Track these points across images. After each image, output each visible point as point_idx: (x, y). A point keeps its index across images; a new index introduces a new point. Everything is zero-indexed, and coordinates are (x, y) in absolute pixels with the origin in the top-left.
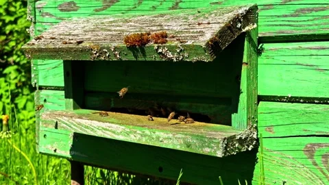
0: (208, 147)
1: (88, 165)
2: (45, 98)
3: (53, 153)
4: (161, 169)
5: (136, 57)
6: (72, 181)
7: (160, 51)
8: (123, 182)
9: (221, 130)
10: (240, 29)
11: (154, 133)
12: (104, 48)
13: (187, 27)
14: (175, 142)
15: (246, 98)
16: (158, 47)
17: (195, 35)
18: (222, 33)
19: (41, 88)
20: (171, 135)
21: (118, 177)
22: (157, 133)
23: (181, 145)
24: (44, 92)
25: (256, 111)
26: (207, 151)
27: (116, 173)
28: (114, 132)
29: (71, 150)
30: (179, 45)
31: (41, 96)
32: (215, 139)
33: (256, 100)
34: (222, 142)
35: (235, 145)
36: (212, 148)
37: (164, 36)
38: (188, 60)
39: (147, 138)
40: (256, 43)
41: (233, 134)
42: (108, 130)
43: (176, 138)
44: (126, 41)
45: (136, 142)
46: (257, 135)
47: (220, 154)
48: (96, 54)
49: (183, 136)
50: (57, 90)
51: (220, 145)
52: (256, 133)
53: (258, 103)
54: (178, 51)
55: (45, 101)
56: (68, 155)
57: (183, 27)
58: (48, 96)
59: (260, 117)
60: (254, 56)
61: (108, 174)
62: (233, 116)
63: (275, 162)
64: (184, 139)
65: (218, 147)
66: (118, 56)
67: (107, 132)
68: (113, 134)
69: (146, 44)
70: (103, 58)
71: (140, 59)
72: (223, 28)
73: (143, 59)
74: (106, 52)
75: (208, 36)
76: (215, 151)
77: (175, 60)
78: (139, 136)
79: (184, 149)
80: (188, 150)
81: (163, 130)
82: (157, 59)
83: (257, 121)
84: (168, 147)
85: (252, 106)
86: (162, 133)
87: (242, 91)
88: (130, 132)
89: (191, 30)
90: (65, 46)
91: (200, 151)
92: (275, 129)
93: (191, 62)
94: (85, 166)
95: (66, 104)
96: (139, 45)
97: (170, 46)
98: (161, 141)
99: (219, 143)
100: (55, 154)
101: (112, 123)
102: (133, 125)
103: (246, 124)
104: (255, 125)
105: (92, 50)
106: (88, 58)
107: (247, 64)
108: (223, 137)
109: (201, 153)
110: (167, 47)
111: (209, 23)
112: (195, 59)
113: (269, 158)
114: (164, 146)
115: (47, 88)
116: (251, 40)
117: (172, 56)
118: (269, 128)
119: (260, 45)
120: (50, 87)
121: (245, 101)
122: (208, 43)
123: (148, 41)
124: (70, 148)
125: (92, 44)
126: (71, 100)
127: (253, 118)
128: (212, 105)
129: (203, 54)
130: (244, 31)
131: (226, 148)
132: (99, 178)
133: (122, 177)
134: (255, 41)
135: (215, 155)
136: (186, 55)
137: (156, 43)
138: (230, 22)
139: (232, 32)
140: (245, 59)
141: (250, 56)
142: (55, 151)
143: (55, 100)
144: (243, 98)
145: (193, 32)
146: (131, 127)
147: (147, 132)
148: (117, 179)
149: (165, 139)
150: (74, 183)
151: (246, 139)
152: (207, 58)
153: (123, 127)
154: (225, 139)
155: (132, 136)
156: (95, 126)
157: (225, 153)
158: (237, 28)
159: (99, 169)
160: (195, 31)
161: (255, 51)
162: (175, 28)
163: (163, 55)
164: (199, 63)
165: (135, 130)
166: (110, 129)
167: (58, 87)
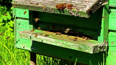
0: (87, 49)
1: (38, 54)
2: (19, 23)
3: (23, 48)
4: (70, 57)
5: (60, 13)
6: (31, 61)
7: (70, 12)
8: (54, 63)
9: (94, 43)
10: (101, 4)
11: (67, 43)
12: (48, 8)
13: (81, 2)
14: (75, 47)
15: (103, 31)
16: (69, 10)
17: (83, 7)
18: (93, 7)
19: (17, 18)
20: (74, 44)
21: (52, 60)
22: (69, 43)
23: (77, 48)
24: (18, 20)
25: (108, 35)
26: (87, 51)
27: (51, 58)
28: (51, 42)
29: (31, 48)
30: (77, 11)
31: (17, 22)
32: (90, 47)
33: (108, 31)
34: (92, 48)
35: (98, 49)
36: (89, 50)
37: (71, 6)
38: (80, 16)
39: (64, 45)
40: (108, 9)
41: (98, 45)
42: (49, 41)
43: (76, 45)
44: (57, 7)
45: (60, 46)
46: (108, 45)
47: (91, 52)
48: (44, 10)
49: (78, 45)
50: (25, 19)
51: (92, 49)
52: (107, 44)
53: (109, 32)
54: (76, 13)
55: (19, 24)
56: (30, 49)
57: (79, 2)
58: (20, 22)
59: (109, 38)
60: (107, 14)
61: (47, 58)
62: (99, 37)
63: (114, 56)
64: (78, 46)
65: (91, 49)
66: (53, 12)
67: (48, 41)
68: (51, 43)
69: (64, 8)
70: (47, 12)
71: (62, 14)
72: (94, 5)
73: (63, 14)
74: (48, 10)
75: (88, 8)
76: (90, 51)
77: (75, 16)
78: (61, 44)
79: (78, 50)
80: (80, 50)
81: (71, 42)
82: (69, 15)
83: (108, 40)
84: (73, 49)
85: (106, 34)
86: (70, 43)
87: (102, 28)
88: (58, 42)
89: (82, 4)
90: (31, 5)
91: (84, 51)
92: (114, 43)
93: (81, 17)
94: (37, 54)
95: (30, 27)
96: (61, 9)
97: (73, 10)
98: (70, 46)
99: (91, 48)
100: (24, 49)
101: (50, 38)
102: (59, 39)
103: (103, 41)
104: (107, 41)
105: (42, 8)
106: (41, 11)
107: (104, 17)
108: (93, 46)
109: (85, 52)
110: (72, 11)
111: (89, 2)
112: (82, 16)
113: (112, 54)
114: (71, 48)
115: (20, 18)
116: (106, 8)
117: (74, 14)
118: (112, 43)
119: (110, 10)
120: (22, 18)
121: (103, 32)
122: (87, 11)
123: (65, 7)
124: (31, 46)
125: (43, 6)
126: (32, 26)
127: (106, 38)
128: (91, 32)
129: (86, 15)
130: (102, 5)
131: (94, 50)
132: (43, 60)
133: (54, 60)
134: (108, 8)
135: (90, 53)
136: (79, 14)
137: (68, 9)
138: (97, 2)
139: (97, 6)
140: (103, 16)
141: (105, 14)
142: (24, 47)
143: (24, 24)
144: (102, 30)
145: (83, 5)
146: (58, 40)
147: (65, 42)
148: (51, 61)
149: (71, 45)
150: (31, 62)
151: (103, 47)
152: (87, 16)
153: (55, 40)
154: (93, 47)
155: (58, 44)
156: (43, 38)
157: (94, 52)
158: (100, 4)
159: (43, 56)
160: (83, 4)
161: (107, 12)
162: (76, 2)
163: (71, 13)
164: (84, 18)
165: (60, 41)
166: (49, 40)
167: (26, 18)
